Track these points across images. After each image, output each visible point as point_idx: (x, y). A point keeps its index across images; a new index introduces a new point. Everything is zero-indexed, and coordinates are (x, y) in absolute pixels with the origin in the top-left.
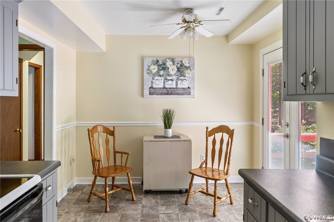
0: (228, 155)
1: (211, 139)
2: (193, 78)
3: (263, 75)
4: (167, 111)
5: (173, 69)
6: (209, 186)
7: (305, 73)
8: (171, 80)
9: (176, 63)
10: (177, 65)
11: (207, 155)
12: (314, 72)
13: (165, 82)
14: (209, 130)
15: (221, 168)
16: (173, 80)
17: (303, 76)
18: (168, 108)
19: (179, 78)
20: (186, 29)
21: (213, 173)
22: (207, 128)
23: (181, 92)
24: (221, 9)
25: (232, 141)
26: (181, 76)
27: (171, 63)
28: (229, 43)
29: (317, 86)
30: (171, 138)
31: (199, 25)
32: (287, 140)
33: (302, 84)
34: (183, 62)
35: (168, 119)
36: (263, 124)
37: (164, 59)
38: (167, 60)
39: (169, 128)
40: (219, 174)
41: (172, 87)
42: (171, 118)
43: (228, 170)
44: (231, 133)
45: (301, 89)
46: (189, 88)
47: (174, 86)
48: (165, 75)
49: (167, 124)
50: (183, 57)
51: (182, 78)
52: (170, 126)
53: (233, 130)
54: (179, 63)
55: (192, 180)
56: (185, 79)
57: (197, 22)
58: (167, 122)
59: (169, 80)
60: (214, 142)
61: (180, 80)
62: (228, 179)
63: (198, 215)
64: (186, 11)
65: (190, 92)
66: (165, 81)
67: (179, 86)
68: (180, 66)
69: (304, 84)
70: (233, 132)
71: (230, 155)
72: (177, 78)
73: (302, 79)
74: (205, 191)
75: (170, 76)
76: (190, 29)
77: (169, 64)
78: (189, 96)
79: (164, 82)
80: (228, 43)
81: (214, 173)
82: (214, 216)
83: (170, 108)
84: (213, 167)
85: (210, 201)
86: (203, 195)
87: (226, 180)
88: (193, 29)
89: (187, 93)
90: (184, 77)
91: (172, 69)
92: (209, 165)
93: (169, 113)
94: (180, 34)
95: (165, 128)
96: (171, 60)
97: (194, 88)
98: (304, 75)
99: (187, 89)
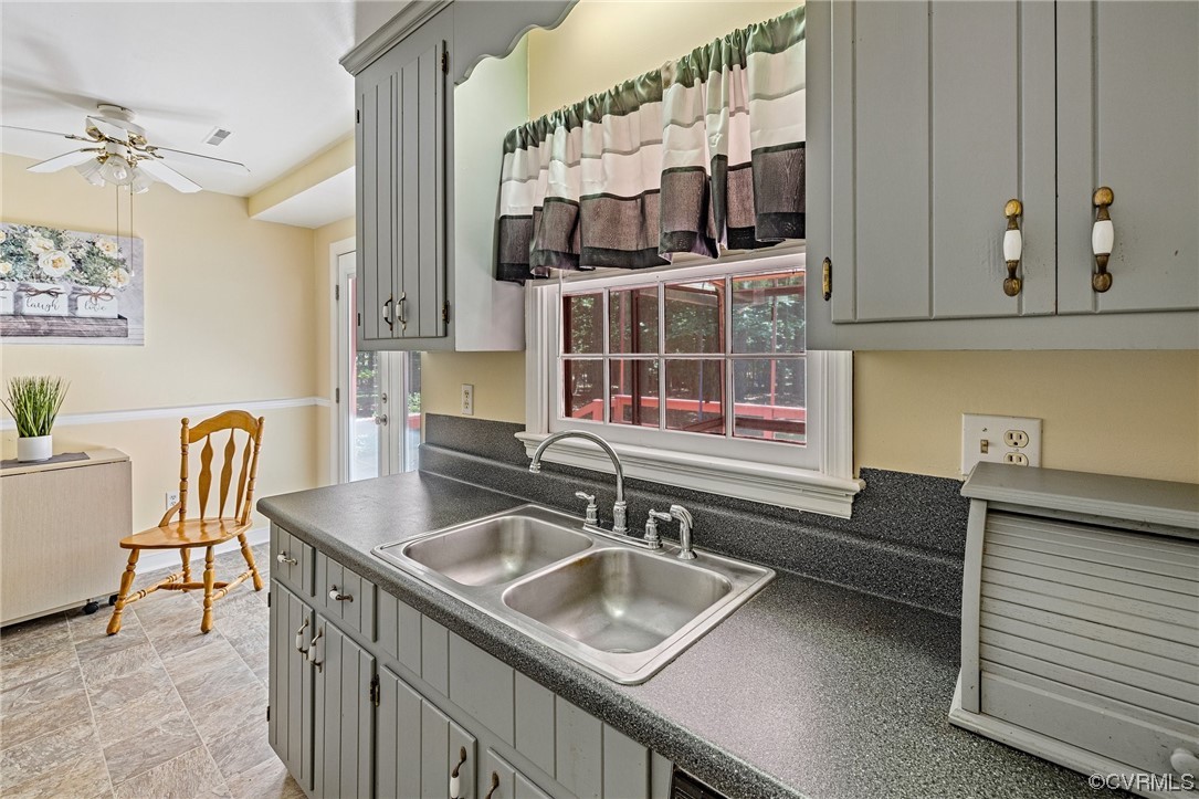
0: (248, 479)
1: (196, 449)
2: (139, 293)
3: (338, 298)
4: (32, 383)
5: (55, 264)
6: (190, 567)
7: (391, 300)
8: (48, 292)
9: (68, 244)
10: (73, 250)
11: (183, 490)
12: (404, 299)
13: (21, 298)
14: (191, 426)
15: (229, 512)
16: (57, 294)
17: (386, 305)
18: (36, 375)
19: (80, 289)
20: (102, 158)
21: (203, 531)
22: (184, 422)
23: (90, 328)
24: (222, 134)
25: (257, 445)
26: (92, 285)
27: (51, 244)
28: (254, 217)
29: (407, 324)
30: (50, 461)
31: (151, 156)
32: (385, 428)
33: (386, 319)
34: (98, 245)
35: (35, 408)
36: (338, 401)
37: (14, 228)
38: (31, 231)
39: (42, 433)
40: (222, 527)
41: (53, 312)
42: (50, 404)
43: (245, 514)
44: (255, 427)
45: (385, 330)
46: (120, 317)
47: (65, 312)
48: (21, 276)
49: (31, 424)
50: (99, 233)
51: (94, 289)
52: (43, 427)
53: (261, 419)
54: (81, 247)
55: (131, 564)
56: (108, 294)
57: (144, 148)
58: (30, 417)
59: (38, 292)
60: (207, 454)
61: (87, 294)
62: (246, 534)
63: (153, 647)
64: (102, 108)
65: (127, 330)
66: (24, 294)
67: (81, 312)
68: (85, 254)
69: (390, 320)
70: (261, 424)
71: (252, 479)
72: (74, 288)
73: (385, 311)
74: (180, 581)
75: (41, 281)
76: (116, 160)
77: (36, 243)
78: (122, 340)
79: (17, 299)
80: (249, 216)
81: (207, 529)
82: (205, 630)
83: (45, 375)
84: (205, 517)
85: (194, 602)
86: (173, 595)
87: (241, 538)
88: (130, 164)
89: (115, 331)
90: (103, 289)
91: (54, 262)
92: (192, 512)
93: (42, 390)
94: (80, 168)
95: (22, 435)
96: (47, 234)
97: (140, 320)
98: (389, 304)
99: (114, 322)
